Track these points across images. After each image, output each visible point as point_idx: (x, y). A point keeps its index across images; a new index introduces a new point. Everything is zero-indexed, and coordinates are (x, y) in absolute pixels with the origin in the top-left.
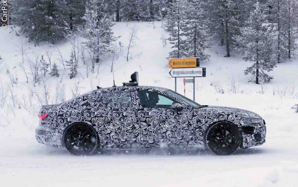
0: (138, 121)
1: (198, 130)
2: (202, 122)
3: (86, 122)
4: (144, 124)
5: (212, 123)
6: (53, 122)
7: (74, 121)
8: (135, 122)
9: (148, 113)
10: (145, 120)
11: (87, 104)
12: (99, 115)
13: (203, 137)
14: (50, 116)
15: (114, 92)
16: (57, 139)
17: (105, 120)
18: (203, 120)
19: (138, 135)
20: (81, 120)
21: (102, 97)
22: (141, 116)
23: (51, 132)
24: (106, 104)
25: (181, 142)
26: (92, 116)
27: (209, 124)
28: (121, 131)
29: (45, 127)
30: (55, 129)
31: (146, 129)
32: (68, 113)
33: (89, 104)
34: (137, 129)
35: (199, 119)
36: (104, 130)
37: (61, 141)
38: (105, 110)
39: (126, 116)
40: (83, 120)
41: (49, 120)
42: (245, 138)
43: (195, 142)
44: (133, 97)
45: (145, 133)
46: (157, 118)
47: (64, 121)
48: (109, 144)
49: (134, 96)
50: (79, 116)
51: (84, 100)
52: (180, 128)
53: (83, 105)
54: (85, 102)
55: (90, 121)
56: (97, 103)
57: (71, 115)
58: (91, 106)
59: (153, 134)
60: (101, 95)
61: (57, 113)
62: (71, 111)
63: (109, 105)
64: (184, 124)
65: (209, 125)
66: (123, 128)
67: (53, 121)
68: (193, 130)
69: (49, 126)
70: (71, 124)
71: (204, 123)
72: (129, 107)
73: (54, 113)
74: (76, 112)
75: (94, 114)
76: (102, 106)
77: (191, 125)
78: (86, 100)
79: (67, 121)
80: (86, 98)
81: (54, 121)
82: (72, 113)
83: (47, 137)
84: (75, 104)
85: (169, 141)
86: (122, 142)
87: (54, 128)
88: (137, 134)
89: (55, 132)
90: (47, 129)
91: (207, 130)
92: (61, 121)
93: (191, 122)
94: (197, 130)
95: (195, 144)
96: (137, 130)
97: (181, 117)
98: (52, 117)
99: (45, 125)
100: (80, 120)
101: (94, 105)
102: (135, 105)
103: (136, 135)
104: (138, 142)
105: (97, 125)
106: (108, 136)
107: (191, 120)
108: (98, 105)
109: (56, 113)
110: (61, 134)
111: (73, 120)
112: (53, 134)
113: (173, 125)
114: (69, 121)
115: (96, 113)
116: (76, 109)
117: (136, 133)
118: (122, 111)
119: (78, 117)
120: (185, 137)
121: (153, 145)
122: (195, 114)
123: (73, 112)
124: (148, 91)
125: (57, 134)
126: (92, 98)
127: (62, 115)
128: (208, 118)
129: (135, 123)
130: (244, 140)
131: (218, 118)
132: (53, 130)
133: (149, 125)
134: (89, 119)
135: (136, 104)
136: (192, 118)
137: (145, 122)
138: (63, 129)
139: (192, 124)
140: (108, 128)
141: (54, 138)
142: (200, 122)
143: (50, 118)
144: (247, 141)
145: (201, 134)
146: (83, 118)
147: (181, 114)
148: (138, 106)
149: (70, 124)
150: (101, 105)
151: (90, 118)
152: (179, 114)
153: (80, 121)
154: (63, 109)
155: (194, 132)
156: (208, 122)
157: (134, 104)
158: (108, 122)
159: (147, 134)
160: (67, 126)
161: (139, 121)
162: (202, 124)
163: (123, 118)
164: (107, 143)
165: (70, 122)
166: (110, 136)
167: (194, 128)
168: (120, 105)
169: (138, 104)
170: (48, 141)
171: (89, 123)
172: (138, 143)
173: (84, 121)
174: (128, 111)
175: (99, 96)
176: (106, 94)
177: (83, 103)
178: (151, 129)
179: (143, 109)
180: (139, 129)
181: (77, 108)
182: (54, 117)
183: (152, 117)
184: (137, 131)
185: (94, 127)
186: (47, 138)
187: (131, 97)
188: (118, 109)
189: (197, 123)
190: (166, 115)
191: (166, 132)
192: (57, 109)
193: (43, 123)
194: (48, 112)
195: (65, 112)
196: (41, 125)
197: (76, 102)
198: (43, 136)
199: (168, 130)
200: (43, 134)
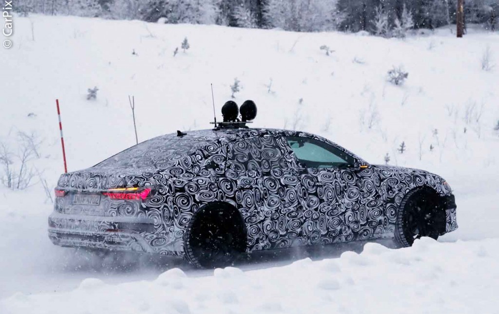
0: (305, 194)
1: (389, 205)
2: (394, 190)
3: (228, 200)
4: (315, 199)
5: (408, 191)
6: (166, 205)
7: (207, 200)
8: (301, 195)
9: (317, 178)
10: (314, 192)
11: (213, 165)
12: (248, 186)
13: (395, 218)
14: (160, 193)
15: (249, 140)
16: (176, 238)
17: (255, 194)
18: (396, 186)
19: (305, 221)
20: (219, 198)
21: (233, 151)
22: (310, 185)
23: (166, 226)
24: (246, 164)
25: (365, 231)
26: (235, 189)
27: (404, 193)
28: (280, 215)
29: (149, 215)
30: (173, 219)
31: (317, 208)
32: (192, 184)
33: (218, 166)
34: (304, 209)
35: (389, 185)
36: (255, 214)
37: (183, 242)
38: (249, 176)
39: (286, 186)
40: (222, 197)
41: (158, 201)
42: (449, 217)
43: (385, 228)
44: (284, 149)
45: (316, 217)
46: (331, 186)
47: (188, 201)
48: (261, 241)
49: (282, 146)
50: (214, 190)
51: (206, 157)
52: (365, 202)
53: (207, 168)
54: (209, 160)
55: (234, 199)
56: (231, 162)
57: (198, 187)
58: (222, 170)
59: (327, 217)
60: (231, 146)
61: (170, 184)
62: (196, 179)
63: (250, 166)
64: (371, 196)
65: (404, 195)
66: (282, 210)
67: (166, 202)
68: (382, 205)
69: (158, 212)
70: (203, 205)
71: (397, 192)
72: (282, 168)
73: (166, 187)
74: (205, 183)
75: (237, 184)
76: (240, 167)
77: (379, 196)
78: (210, 158)
79: (195, 201)
80: (208, 153)
81: (169, 203)
82: (200, 185)
83: (155, 236)
84: (192, 165)
85: (349, 229)
86: (281, 236)
87: (170, 217)
88: (304, 218)
89: (173, 225)
90: (155, 219)
91: (401, 203)
92: (184, 201)
93: (380, 191)
94: (387, 207)
95: (384, 231)
96: (304, 211)
97: (364, 182)
98: (164, 193)
99: (150, 212)
100: (217, 198)
101: (227, 167)
102: (291, 163)
103: (302, 221)
104: (305, 234)
105: (244, 206)
106: (260, 226)
107: (379, 187)
108: (233, 166)
109: (170, 186)
110: (185, 227)
111: (205, 197)
112: (168, 228)
113: (354, 199)
114: (198, 201)
115: (239, 182)
116: (199, 176)
117: (302, 217)
118: (277, 176)
119: (212, 190)
120: (371, 220)
121: (325, 238)
122: (382, 176)
123: (201, 181)
124: (300, 136)
125: (177, 229)
126: (217, 153)
127: (182, 190)
128: (401, 182)
129: (301, 197)
130: (448, 218)
131: (414, 181)
132: (169, 220)
133: (321, 201)
134: (231, 194)
135: (292, 161)
136: (380, 184)
137: (316, 194)
138: (189, 217)
139: (381, 194)
140: (262, 211)
141: (171, 238)
142: (392, 191)
143: (160, 196)
144: (451, 221)
145: (394, 212)
146: (220, 192)
147: (362, 177)
148: (296, 166)
149: (201, 206)
150: (238, 166)
151: (233, 192)
152: (360, 178)
153: (217, 200)
154: (176, 177)
155: (383, 209)
156: (403, 190)
157: (288, 162)
158: (261, 198)
159: (317, 219)
160: (195, 210)
161: (307, 195)
162: (394, 195)
163: (283, 190)
164: (257, 241)
165: (201, 202)
166: (263, 227)
167: (384, 201)
168: (267, 164)
169: (294, 162)
170: (158, 245)
171: (233, 203)
172: (305, 236)
173: (225, 198)
174: (285, 176)
175: (227, 148)
176: (237, 143)
177: (205, 163)
178: (325, 208)
179: (306, 172)
180: (307, 209)
181: (200, 174)
182: (168, 194)
183: (324, 186)
184: (304, 214)
185: (240, 210)
186: (157, 238)
187: (280, 149)
188: (270, 172)
189: (388, 192)
190: (342, 180)
191: (345, 212)
192: (164, 177)
193: (145, 207)
194: (152, 184)
195: (186, 183)
196: (140, 212)
197: (193, 163)
198: (146, 236)
199: (348, 207)
200: (147, 232)
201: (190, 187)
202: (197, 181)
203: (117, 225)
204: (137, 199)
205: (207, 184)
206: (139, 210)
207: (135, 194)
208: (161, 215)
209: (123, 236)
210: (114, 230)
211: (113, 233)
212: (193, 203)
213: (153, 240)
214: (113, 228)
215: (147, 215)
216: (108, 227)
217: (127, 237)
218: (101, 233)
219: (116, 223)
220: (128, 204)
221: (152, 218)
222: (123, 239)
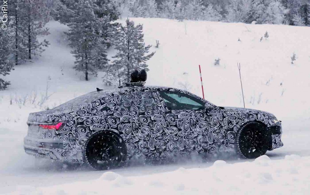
0: (168, 126)
1: (229, 132)
2: (233, 123)
3: (112, 129)
4: (175, 128)
5: (243, 123)
6: (71, 132)
7: (98, 130)
8: (165, 126)
9: (177, 116)
10: (175, 124)
11: (106, 109)
12: (127, 121)
13: (234, 140)
14: (67, 125)
15: (134, 93)
16: (77, 152)
17: (132, 126)
18: (234, 121)
19: (168, 142)
20: (106, 128)
21: (121, 100)
22: (171, 120)
23: (70, 145)
24: (129, 108)
25: (212, 148)
26: (118, 123)
27: (240, 125)
28: (150, 138)
29: (60, 138)
30: (75, 140)
31: (177, 134)
32: (89, 120)
33: (109, 109)
34: (168, 135)
35: (229, 120)
36: (132, 138)
37: (82, 154)
38: (130, 115)
39: (155, 121)
40: (108, 128)
41: (66, 130)
42: (274, 139)
43: (226, 146)
44: (157, 99)
45: (176, 140)
46: (187, 121)
47: (85, 130)
48: (137, 154)
49: (156, 97)
50: (103, 123)
51: (102, 104)
52: (211, 131)
53: (102, 110)
54: (104, 106)
55: (117, 129)
56: (119, 107)
57: (92, 122)
58: (112, 111)
59: (184, 139)
60: (120, 97)
61: (74, 120)
62: (92, 117)
63: (132, 109)
64: (216, 127)
65: (240, 126)
66: (152, 135)
68: (224, 132)
70: (95, 132)
71: (235, 125)
72: (154, 110)
73: (72, 122)
74: (98, 119)
75: (119, 120)
76: (124, 110)
77: (222, 127)
78: (105, 104)
79: (89, 130)
80: (104, 101)
81: (73, 131)
82: (94, 120)
83: (64, 151)
84: (92, 109)
85: (200, 147)
86: (151, 151)
87: (73, 140)
88: (168, 140)
89: (75, 144)
90: (64, 141)
91: (238, 131)
92: (82, 130)
93: (222, 124)
94: (228, 133)
95: (226, 148)
96: (167, 136)
97: (212, 118)
98: (70, 125)
99: (61, 136)
100: (104, 128)
101: (116, 110)
102: (161, 107)
103: (166, 142)
104: (168, 150)
105: (124, 133)
106: (136, 145)
107: (222, 121)
108: (119, 110)
109: (74, 121)
110: (83, 145)
111: (97, 128)
112: (72, 146)
113: (204, 128)
114: (92, 130)
115: (121, 119)
116: (96, 115)
117: (166, 140)
118: (149, 115)
119: (101, 124)
120: (216, 141)
121: (184, 152)
122: (225, 115)
123: (95, 118)
124: (170, 90)
125: (77, 146)
126: (110, 101)
127: (82, 123)
128: (238, 118)
129: (165, 128)
130: (273, 140)
131: (248, 117)
132: (73, 141)
133: (180, 130)
134: (115, 126)
135: (162, 106)
136: (223, 119)
137: (176, 126)
138: (85, 140)
139: (223, 126)
140: (137, 136)
141: (74, 151)
142: (232, 123)
143: (67, 127)
144: (276, 142)
145: (233, 137)
146: (107, 125)
147: (211, 115)
148: (164, 109)
149: (93, 133)
150: (124, 109)
151: (116, 125)
152: (209, 116)
153: (104, 129)
154: (80, 116)
155: (225, 134)
156: (239, 123)
157: (159, 106)
158: (136, 128)
159: (177, 140)
160: (90, 136)
162: (233, 126)
163: (152, 123)
164: (135, 153)
165: (94, 131)
166: (138, 145)
167: (226, 130)
168: (144, 108)
169: (163, 107)
170: (66, 156)
171: (116, 131)
172: (168, 151)
173: (110, 128)
174: (155, 115)
175: (118, 98)
176: (125, 95)
177: (101, 107)
178: (182, 134)
179: (170, 112)
180: (169, 135)
181: (97, 114)
182: (72, 126)
183: (182, 121)
184: (167, 137)
185: (121, 135)
186: (65, 152)
187: (154, 99)
188: (144, 113)
189: (228, 124)
190: (196, 117)
191: (197, 136)
192: (72, 116)
193: (58, 133)
194: (63, 120)
195: (85, 119)
196: (55, 136)
197: (93, 107)
198: (58, 150)
199: (199, 134)
200: (59, 148)
201: (87, 121)
202: (93, 118)
203: (43, 144)
204: (54, 129)
205: (99, 120)
206: (54, 135)
207: (52, 126)
208: (67, 138)
209: (46, 151)
210: (42, 147)
211: (41, 148)
212: (88, 131)
213: (63, 153)
214: (41, 145)
215: (59, 138)
216: (39, 145)
217: (48, 151)
218: (37, 148)
219: (43, 142)
220: (49, 132)
221: (62, 140)
222: (46, 152)
